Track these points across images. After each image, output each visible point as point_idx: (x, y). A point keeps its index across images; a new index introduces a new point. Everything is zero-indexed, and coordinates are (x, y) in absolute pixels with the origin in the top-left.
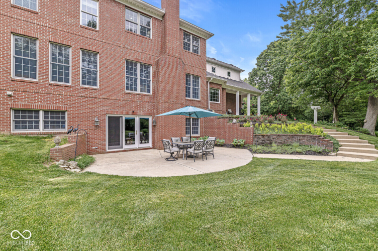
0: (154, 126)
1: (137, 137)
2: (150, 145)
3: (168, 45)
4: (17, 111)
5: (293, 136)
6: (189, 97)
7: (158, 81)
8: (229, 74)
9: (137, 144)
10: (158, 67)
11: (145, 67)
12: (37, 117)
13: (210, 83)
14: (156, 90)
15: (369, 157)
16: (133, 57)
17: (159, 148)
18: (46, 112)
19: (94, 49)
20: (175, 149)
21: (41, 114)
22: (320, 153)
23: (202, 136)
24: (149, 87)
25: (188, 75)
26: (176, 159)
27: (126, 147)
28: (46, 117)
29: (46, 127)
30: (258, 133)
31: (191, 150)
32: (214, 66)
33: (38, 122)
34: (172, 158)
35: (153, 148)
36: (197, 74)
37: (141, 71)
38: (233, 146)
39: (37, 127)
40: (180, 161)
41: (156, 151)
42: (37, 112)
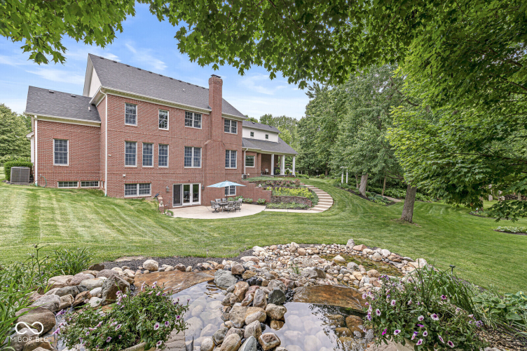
0: (202, 190)
1: (191, 198)
2: (199, 202)
3: (214, 134)
4: (126, 185)
5: (293, 198)
6: (228, 166)
7: (206, 159)
8: (267, 137)
9: (191, 203)
10: (206, 149)
11: (197, 149)
12: (136, 188)
13: (247, 152)
14: (205, 166)
15: (324, 208)
16: (189, 144)
17: (207, 205)
18: (140, 184)
19: (165, 143)
20: (217, 206)
21: (138, 186)
22: (303, 209)
23: (237, 195)
24: (199, 162)
25: (227, 151)
26: (217, 212)
27: (184, 204)
28: (140, 188)
29: (140, 193)
30: (274, 195)
31: (226, 207)
32: (252, 131)
33: (136, 191)
34: (216, 211)
35: (201, 205)
36: (235, 149)
37: (195, 152)
38: (258, 204)
39: (136, 194)
40: (220, 213)
41: (205, 207)
42: (136, 185)
